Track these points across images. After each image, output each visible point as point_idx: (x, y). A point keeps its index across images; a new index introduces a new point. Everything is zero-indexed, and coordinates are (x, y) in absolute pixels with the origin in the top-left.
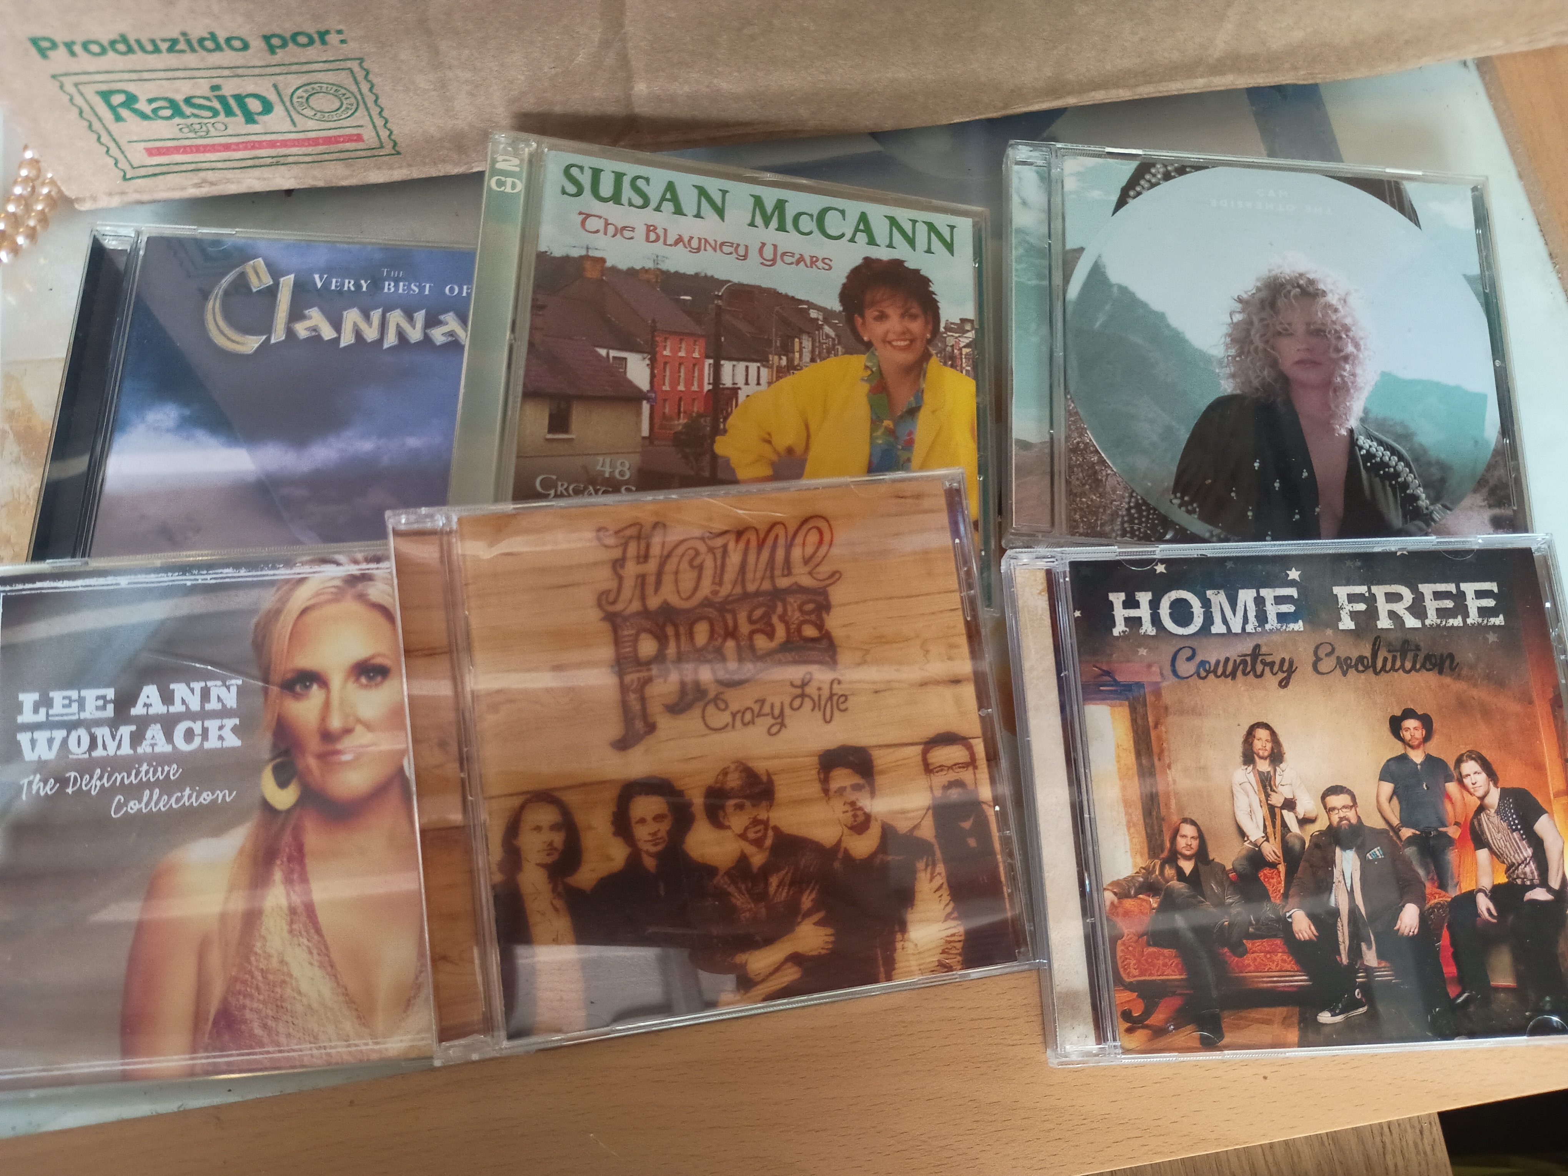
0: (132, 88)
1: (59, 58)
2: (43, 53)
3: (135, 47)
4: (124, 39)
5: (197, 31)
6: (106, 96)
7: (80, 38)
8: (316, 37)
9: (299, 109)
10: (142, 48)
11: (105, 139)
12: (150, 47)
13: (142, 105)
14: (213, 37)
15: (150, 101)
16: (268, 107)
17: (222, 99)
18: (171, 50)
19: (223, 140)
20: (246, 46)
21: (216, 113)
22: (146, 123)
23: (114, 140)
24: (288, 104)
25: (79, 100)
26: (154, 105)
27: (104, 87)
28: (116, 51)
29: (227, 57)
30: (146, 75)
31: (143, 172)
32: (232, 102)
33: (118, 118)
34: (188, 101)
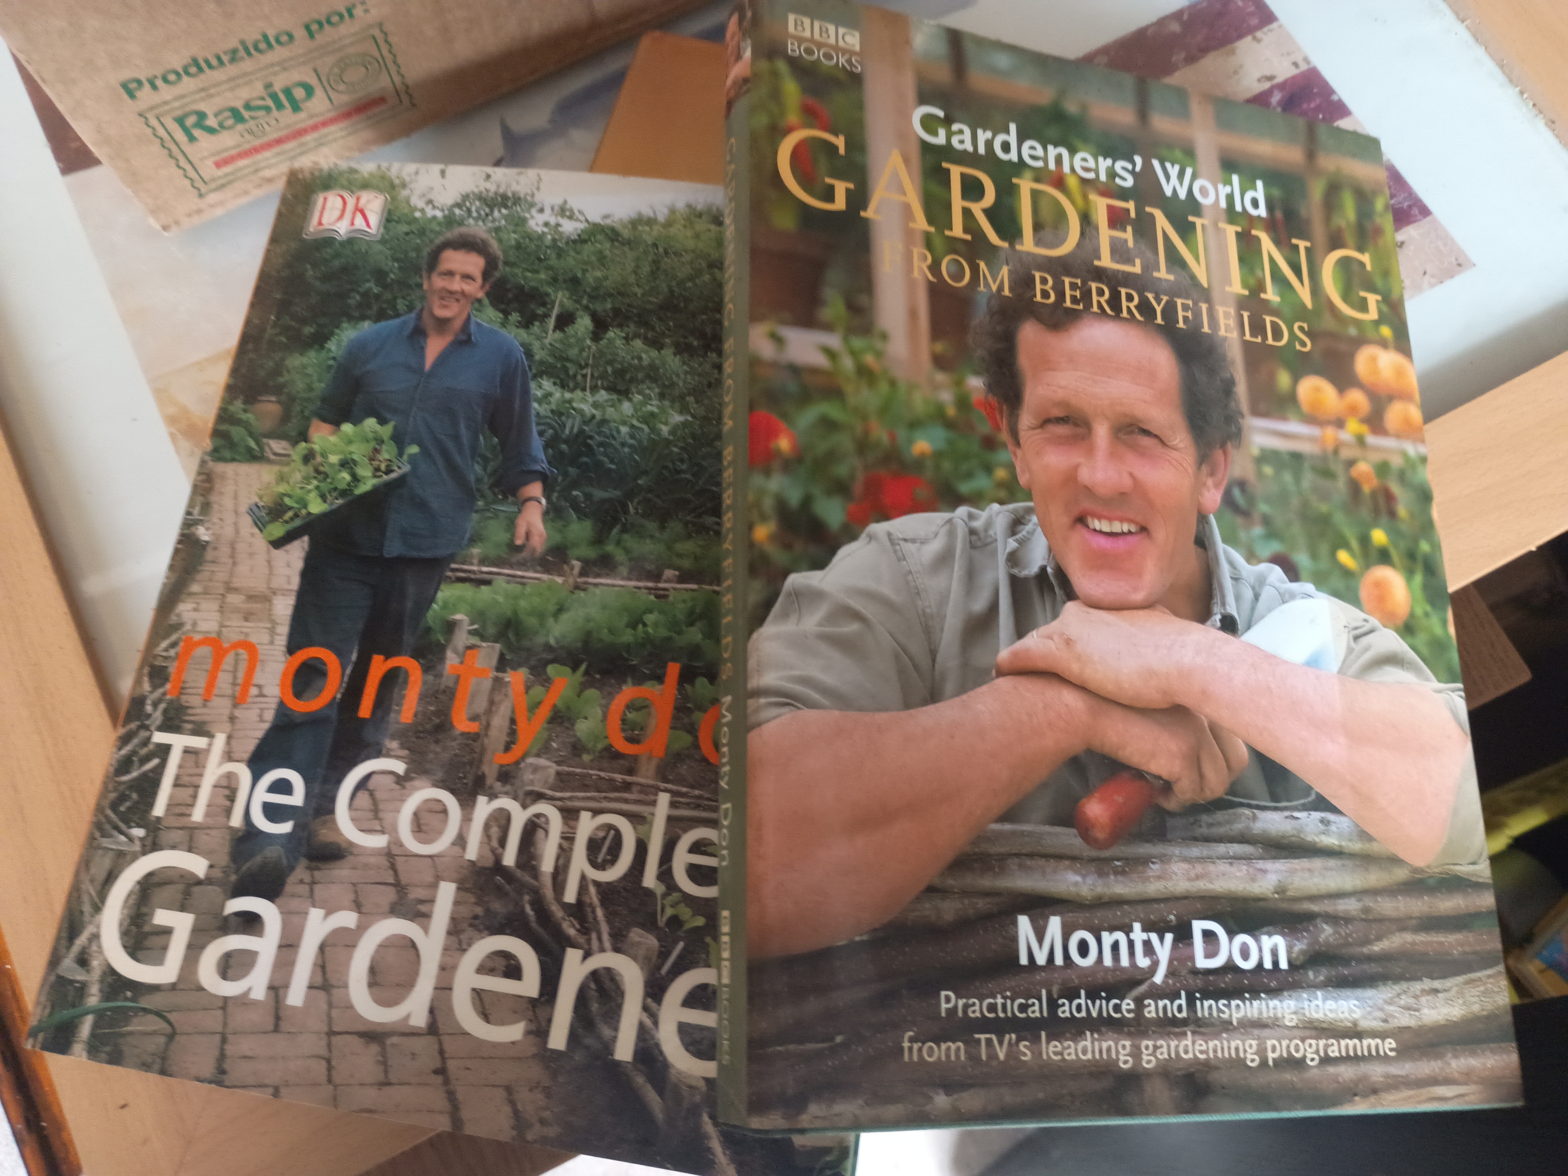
0: (202, 107)
1: (146, 95)
2: (131, 95)
3: (203, 65)
4: (195, 62)
5: (252, 35)
6: (180, 121)
7: (159, 71)
8: (346, 15)
9: (334, 87)
10: (210, 66)
11: (183, 162)
12: (214, 62)
13: (212, 122)
14: (265, 37)
15: (216, 115)
16: (309, 91)
17: (274, 96)
18: (233, 60)
19: (275, 136)
20: (291, 37)
21: (268, 109)
22: (213, 138)
23: (190, 162)
24: (326, 84)
25: (161, 132)
26: (220, 118)
27: (179, 113)
28: (187, 73)
29: (279, 53)
30: (212, 91)
31: (213, 185)
32: (282, 97)
33: (192, 139)
34: (248, 107)
